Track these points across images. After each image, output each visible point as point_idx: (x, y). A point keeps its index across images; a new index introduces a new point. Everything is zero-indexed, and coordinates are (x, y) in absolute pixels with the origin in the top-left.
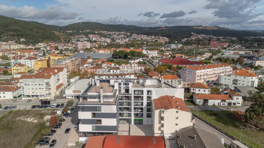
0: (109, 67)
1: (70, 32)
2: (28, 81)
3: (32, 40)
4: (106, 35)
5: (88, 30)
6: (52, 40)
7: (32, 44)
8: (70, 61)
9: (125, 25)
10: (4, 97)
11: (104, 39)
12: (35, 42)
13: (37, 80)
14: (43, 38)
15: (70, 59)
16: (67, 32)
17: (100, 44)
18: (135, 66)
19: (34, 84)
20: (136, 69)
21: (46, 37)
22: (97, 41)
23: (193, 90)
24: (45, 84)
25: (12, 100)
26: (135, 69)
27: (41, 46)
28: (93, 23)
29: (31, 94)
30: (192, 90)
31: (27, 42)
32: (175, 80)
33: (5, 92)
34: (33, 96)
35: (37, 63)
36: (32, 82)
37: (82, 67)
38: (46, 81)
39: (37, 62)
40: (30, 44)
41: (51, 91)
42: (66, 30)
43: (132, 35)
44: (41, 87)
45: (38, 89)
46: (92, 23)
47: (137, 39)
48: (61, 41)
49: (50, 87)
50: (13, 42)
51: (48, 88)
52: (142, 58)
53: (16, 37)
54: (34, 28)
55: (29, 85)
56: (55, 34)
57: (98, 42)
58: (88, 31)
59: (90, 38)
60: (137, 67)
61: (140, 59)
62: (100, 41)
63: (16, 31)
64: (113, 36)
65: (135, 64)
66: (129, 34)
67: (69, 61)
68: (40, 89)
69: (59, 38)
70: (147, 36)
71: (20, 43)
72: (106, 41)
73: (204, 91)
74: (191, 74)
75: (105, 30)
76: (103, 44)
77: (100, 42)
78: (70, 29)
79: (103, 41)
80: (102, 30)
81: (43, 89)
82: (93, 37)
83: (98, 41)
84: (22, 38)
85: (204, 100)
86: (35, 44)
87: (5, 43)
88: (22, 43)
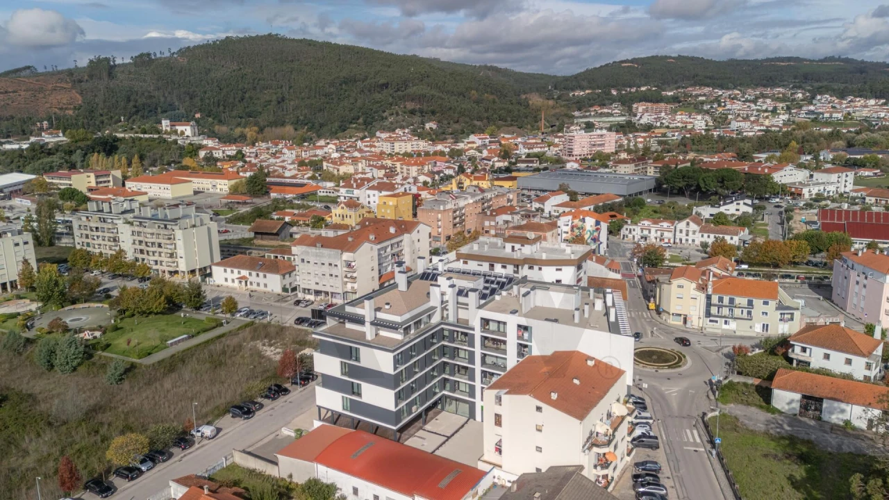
0: (579, 229)
1: (582, 93)
2: (307, 253)
3: (457, 126)
4: (702, 103)
5: (644, 86)
6: (512, 125)
7: (452, 138)
8: (476, 202)
9: (806, 60)
10: (266, 285)
11: (685, 118)
12: (463, 132)
13: (326, 251)
14: (488, 118)
15: (478, 195)
16: (574, 95)
17: (664, 135)
18: (688, 231)
19: (319, 263)
20: (693, 241)
21: (495, 116)
22: (656, 127)
23: (804, 350)
24: (344, 264)
25: (279, 295)
26: (690, 242)
27: (473, 143)
28: (674, 58)
29: (314, 287)
30: (798, 349)
31: (441, 131)
32: (766, 303)
33: (268, 275)
34: (317, 293)
35: (385, 203)
36: (317, 256)
37: (490, 220)
38: (347, 256)
39: (385, 200)
40: (447, 136)
41: (356, 286)
42: (573, 90)
43: (813, 98)
44: (334, 271)
45: (328, 275)
46: (670, 57)
47: (827, 115)
48: (538, 129)
49: (355, 275)
50: (406, 131)
51: (349, 276)
52: (749, 202)
53: (417, 119)
54: (472, 89)
55: (309, 262)
56: (527, 106)
57: (656, 131)
58: (643, 89)
59: (635, 116)
60: (698, 235)
61: (741, 202)
62: (668, 127)
63: (420, 98)
64: (729, 107)
65: (688, 224)
66: (800, 95)
67: (471, 201)
68: (331, 275)
69: (536, 117)
70: (883, 101)
71: (421, 136)
72: (689, 127)
73: (849, 362)
74: (865, 286)
75: (709, 81)
76: (674, 136)
77: (663, 131)
78: (585, 84)
79: (679, 125)
80: (694, 85)
81: (337, 276)
82: (646, 111)
83: (658, 124)
84: (430, 120)
85: (804, 397)
86: (462, 138)
87: (388, 135)
88: (429, 134)
